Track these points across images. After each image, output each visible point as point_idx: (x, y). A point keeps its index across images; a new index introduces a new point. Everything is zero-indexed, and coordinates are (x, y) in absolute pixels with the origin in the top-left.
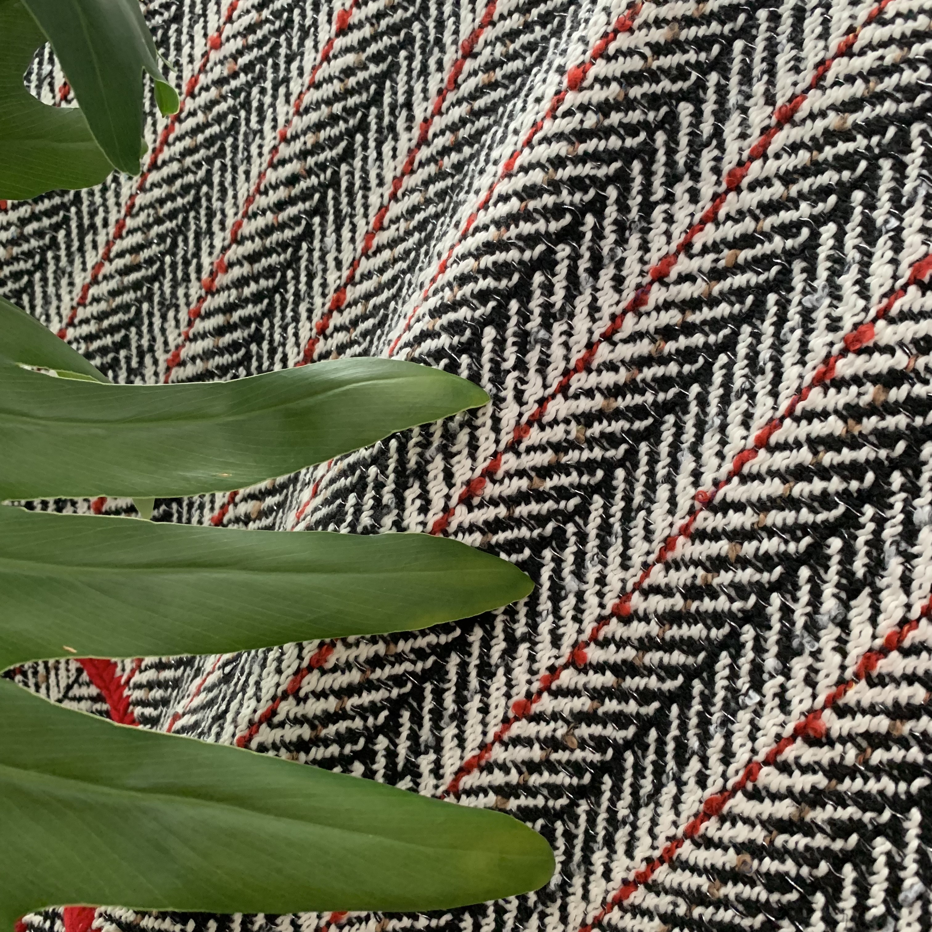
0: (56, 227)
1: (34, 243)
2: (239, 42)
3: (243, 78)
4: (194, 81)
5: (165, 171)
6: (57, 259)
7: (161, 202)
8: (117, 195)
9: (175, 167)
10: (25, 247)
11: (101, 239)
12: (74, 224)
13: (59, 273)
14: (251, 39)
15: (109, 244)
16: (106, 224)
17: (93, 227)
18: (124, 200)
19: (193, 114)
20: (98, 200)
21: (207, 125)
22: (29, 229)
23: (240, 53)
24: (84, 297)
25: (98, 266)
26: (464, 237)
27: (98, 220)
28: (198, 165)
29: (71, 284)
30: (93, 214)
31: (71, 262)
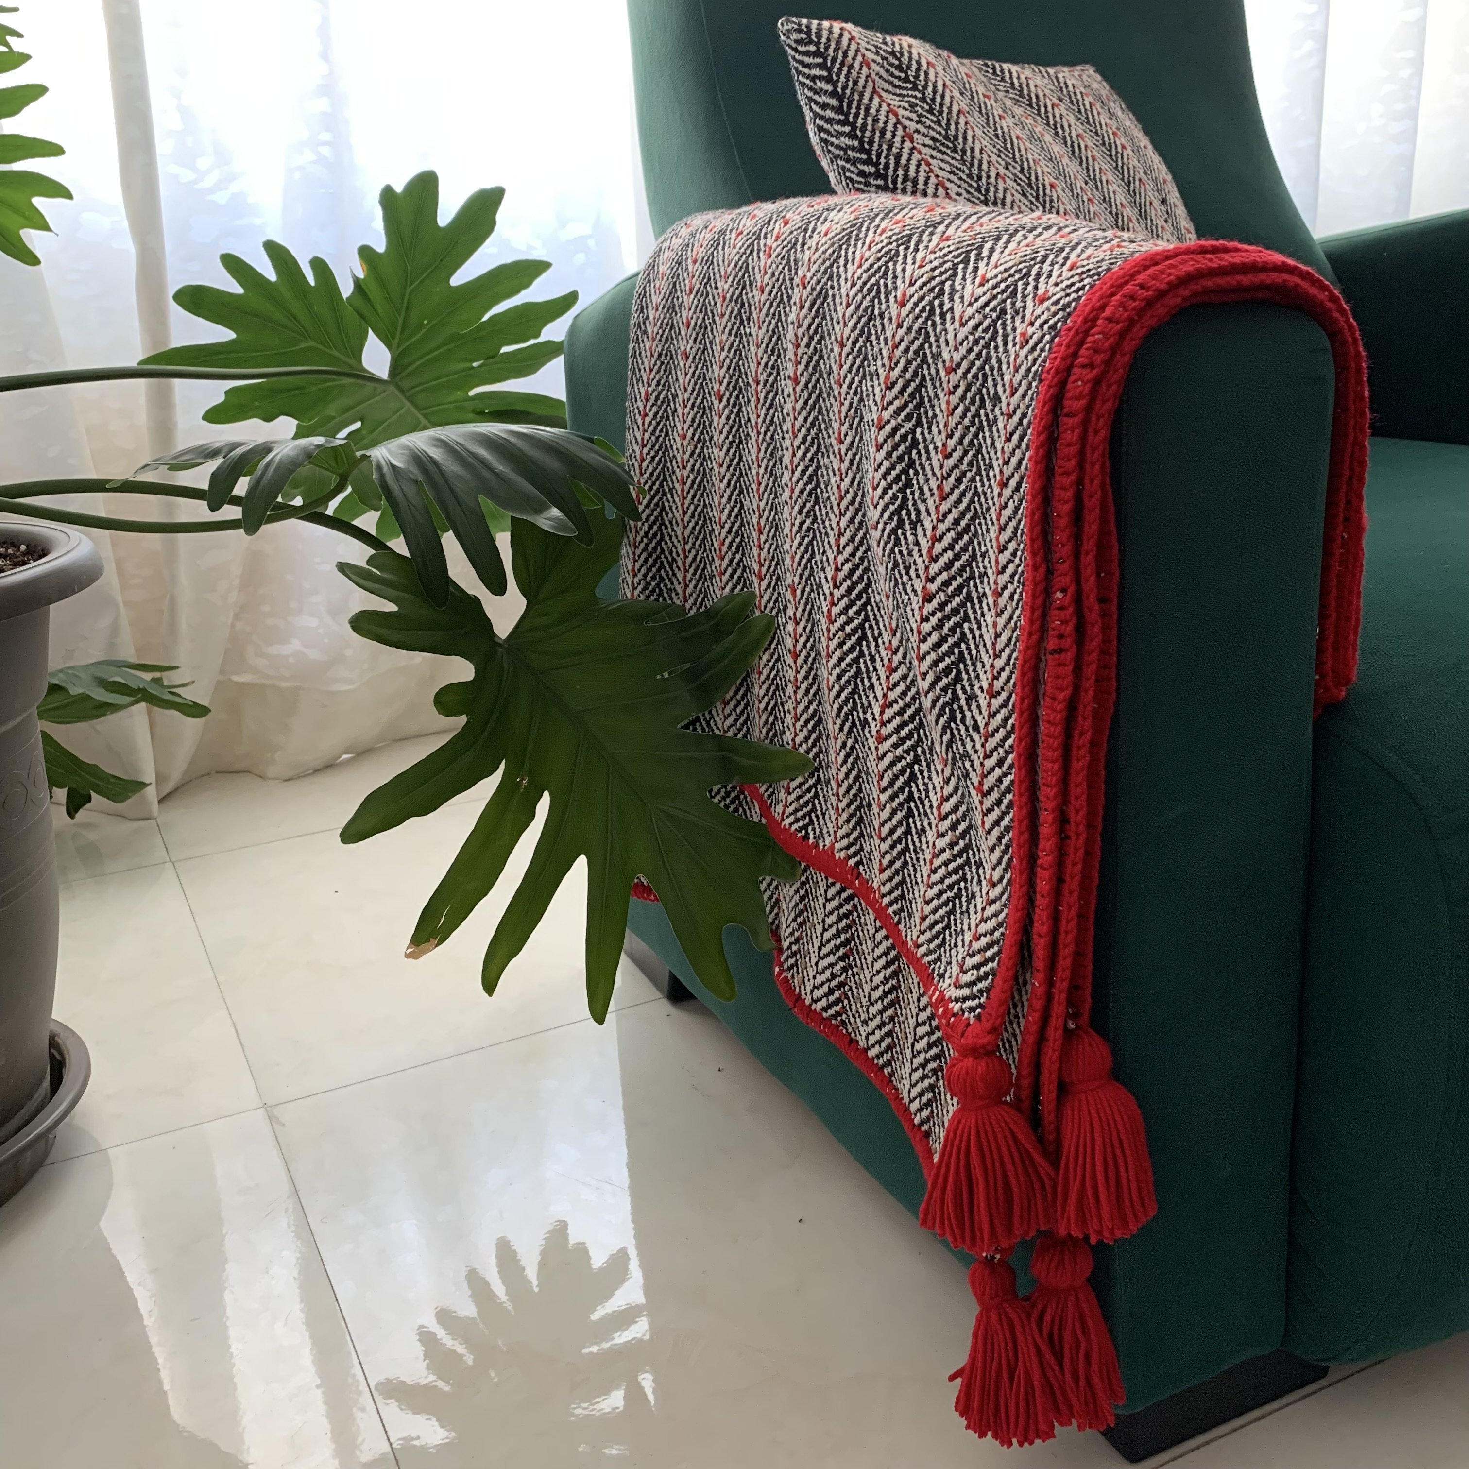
0: (659, 570)
1: (653, 584)
2: (692, 429)
3: (699, 446)
4: (683, 459)
5: (690, 512)
6: (665, 585)
7: (694, 528)
8: (677, 537)
9: (692, 507)
10: (650, 588)
11: (680, 564)
12: (665, 563)
13: (670, 591)
14: (695, 425)
15: (684, 563)
16: (678, 555)
17: (674, 559)
18: (680, 538)
19: (688, 477)
20: (670, 544)
21: (696, 478)
22: (649, 578)
23: (694, 435)
24: (685, 597)
25: (685, 577)
26: (793, 472)
27: (674, 555)
28: (699, 500)
29: (677, 594)
30: (671, 553)
31: (672, 583)
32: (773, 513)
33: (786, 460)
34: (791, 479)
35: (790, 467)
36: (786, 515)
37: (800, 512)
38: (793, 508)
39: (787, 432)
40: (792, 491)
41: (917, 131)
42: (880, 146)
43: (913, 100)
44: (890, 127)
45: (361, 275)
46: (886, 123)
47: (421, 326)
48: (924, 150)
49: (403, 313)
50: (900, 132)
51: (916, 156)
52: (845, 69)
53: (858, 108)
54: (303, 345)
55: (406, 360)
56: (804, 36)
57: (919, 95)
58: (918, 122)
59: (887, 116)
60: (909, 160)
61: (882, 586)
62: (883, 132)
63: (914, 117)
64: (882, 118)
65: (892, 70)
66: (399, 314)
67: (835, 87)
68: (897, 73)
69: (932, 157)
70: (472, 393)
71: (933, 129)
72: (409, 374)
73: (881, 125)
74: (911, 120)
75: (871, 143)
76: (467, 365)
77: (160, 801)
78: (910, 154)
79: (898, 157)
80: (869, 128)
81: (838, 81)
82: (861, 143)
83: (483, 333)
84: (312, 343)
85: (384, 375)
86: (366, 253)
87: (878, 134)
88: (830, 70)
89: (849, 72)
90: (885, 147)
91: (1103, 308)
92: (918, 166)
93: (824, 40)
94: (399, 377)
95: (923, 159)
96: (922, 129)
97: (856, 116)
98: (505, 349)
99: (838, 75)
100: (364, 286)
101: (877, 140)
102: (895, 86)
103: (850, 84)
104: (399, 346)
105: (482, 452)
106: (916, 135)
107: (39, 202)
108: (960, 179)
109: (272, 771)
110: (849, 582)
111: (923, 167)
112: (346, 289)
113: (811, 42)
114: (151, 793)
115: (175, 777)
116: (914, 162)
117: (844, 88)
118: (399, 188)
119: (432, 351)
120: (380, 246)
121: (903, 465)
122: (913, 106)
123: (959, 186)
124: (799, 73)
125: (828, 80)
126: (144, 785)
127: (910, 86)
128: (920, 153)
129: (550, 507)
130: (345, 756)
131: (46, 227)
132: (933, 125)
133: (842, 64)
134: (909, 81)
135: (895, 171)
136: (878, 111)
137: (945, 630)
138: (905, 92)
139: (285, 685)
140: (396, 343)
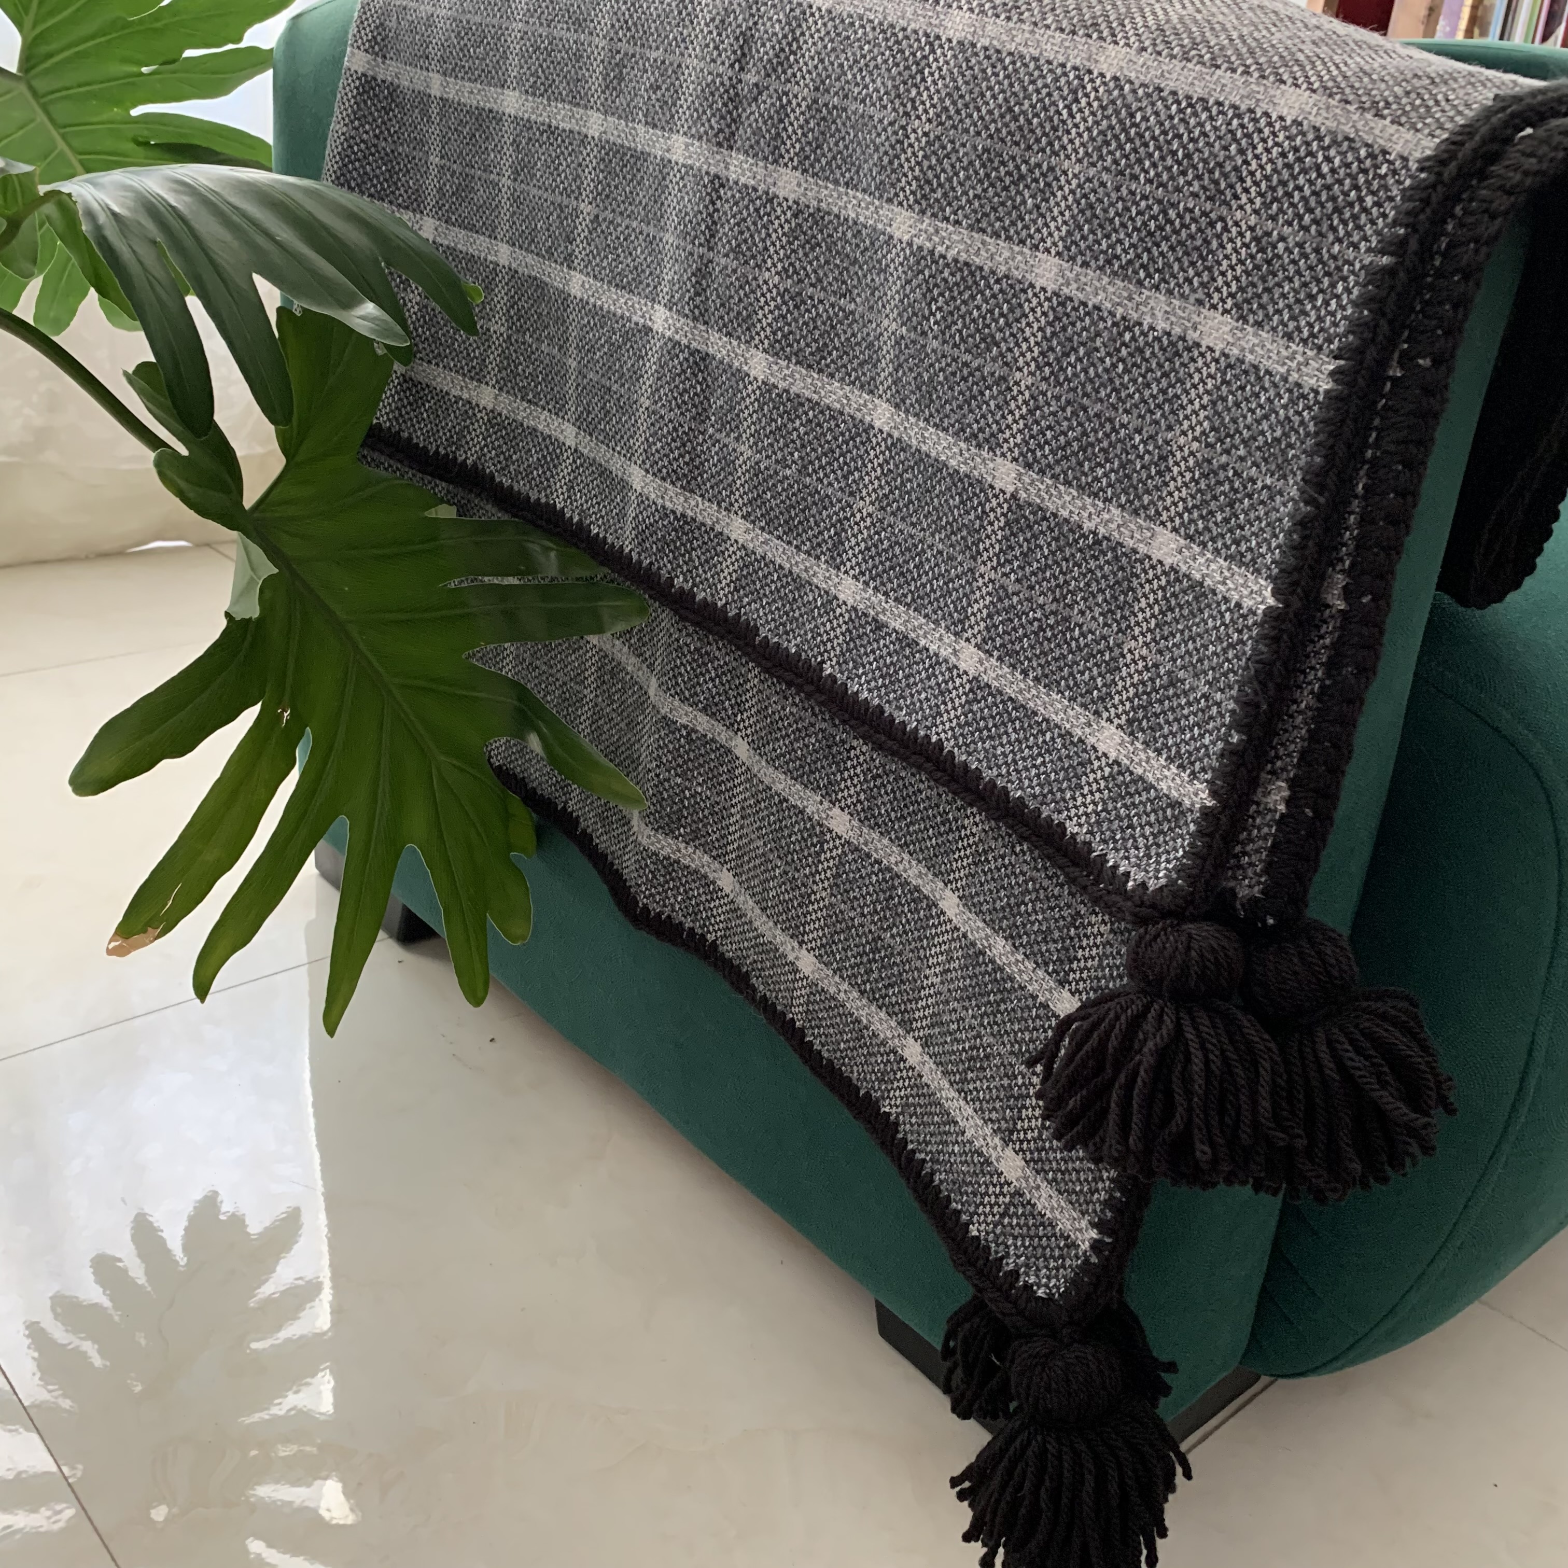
70: (135, 112)
76: (134, 69)
85: (14, 69)
94: (34, 72)
98: (189, 53)
104: (34, 26)
119: (81, 41)
129: (361, 301)
140: (28, 21)
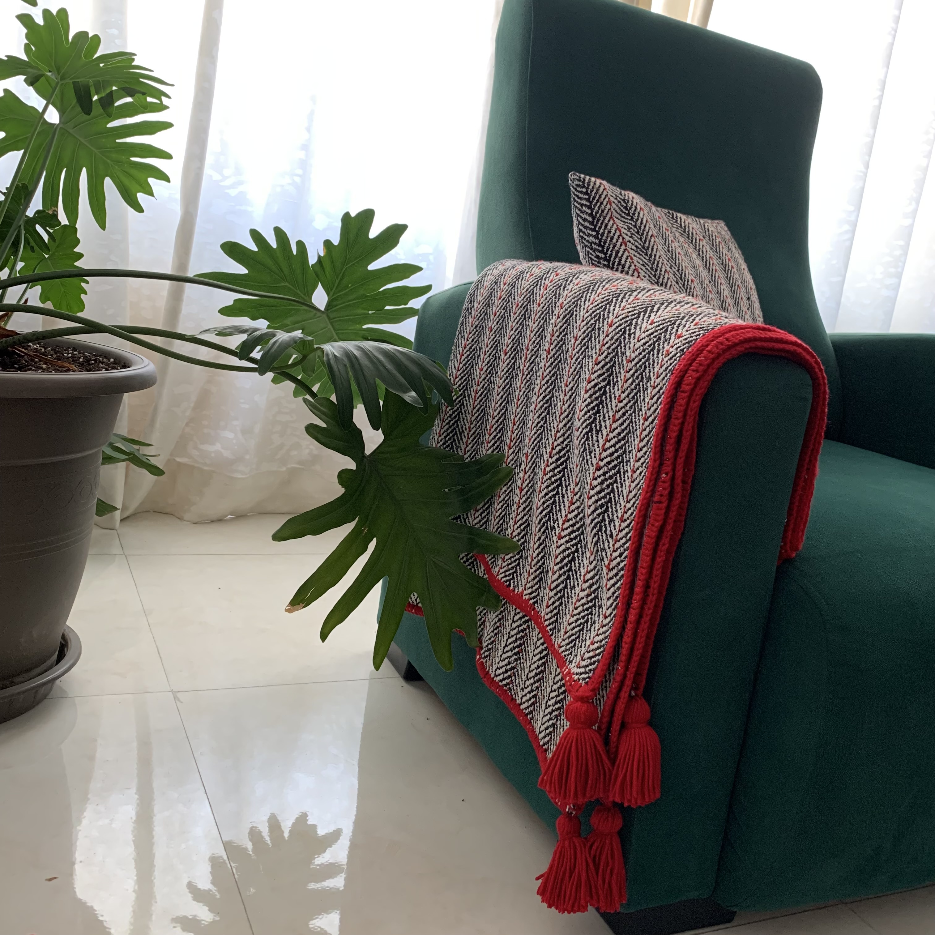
0: (453, 436)
1: (449, 442)
2: (487, 367)
3: (489, 376)
4: (478, 381)
5: (477, 408)
6: (456, 444)
7: (477, 417)
8: (467, 420)
9: (479, 406)
10: (447, 444)
11: (466, 434)
12: (458, 432)
13: (457, 447)
14: (489, 365)
15: (468, 434)
16: (466, 429)
17: (463, 431)
18: (469, 421)
19: (480, 390)
20: (463, 423)
21: (484, 392)
22: (447, 439)
23: (487, 369)
24: (465, 451)
25: (467, 441)
26: (538, 397)
27: (464, 429)
28: (483, 403)
29: (461, 449)
30: (462, 427)
31: (459, 443)
32: (523, 416)
33: (536, 390)
34: (536, 400)
35: (537, 394)
36: (530, 417)
37: (538, 417)
38: (535, 414)
39: (539, 377)
40: (536, 406)
41: (629, 241)
42: (609, 245)
43: (630, 225)
44: (616, 237)
45: (322, 254)
46: (614, 234)
47: (347, 287)
48: (631, 251)
49: (339, 279)
50: (620, 240)
51: (626, 253)
52: (599, 204)
53: (602, 224)
54: (283, 284)
55: (335, 303)
56: (581, 183)
57: (634, 224)
58: (630, 237)
59: (616, 231)
60: (623, 255)
61: (575, 459)
62: (612, 239)
63: (629, 234)
64: (613, 231)
65: (622, 208)
66: (337, 278)
67: (592, 212)
68: (624, 210)
69: (634, 255)
70: (364, 327)
71: (637, 242)
72: (335, 311)
73: (612, 235)
74: (627, 235)
75: (605, 242)
76: (366, 312)
77: (121, 520)
78: (624, 252)
79: (618, 252)
80: (605, 235)
81: (594, 209)
82: (600, 241)
83: (378, 297)
84: (288, 285)
85: (322, 308)
86: (328, 244)
87: (609, 239)
88: (591, 203)
89: (600, 205)
90: (611, 246)
91: (707, 346)
92: (627, 258)
93: (591, 187)
94: (330, 311)
95: (629, 256)
96: (632, 241)
97: (600, 228)
98: (387, 308)
99: (595, 206)
100: (322, 260)
101: (608, 242)
102: (622, 217)
103: (600, 211)
104: (333, 295)
105: (381, 357)
106: (628, 243)
107: (151, 180)
108: (647, 269)
109: (187, 516)
110: (558, 456)
111: (629, 260)
112: (312, 260)
113: (584, 187)
114: (118, 515)
115: (133, 507)
116: (625, 257)
117: (597, 213)
118: (353, 214)
119: (349, 301)
120: (336, 241)
121: (597, 402)
122: (629, 228)
123: (646, 273)
124: (575, 201)
125: (589, 207)
126: (116, 509)
127: (629, 218)
128: (629, 252)
129: (410, 391)
130: (229, 516)
131: (152, 194)
132: (637, 240)
133: (598, 201)
134: (629, 215)
135: (615, 259)
136: (611, 227)
137: (604, 486)
138: (626, 221)
139: (206, 468)
140: (332, 293)
